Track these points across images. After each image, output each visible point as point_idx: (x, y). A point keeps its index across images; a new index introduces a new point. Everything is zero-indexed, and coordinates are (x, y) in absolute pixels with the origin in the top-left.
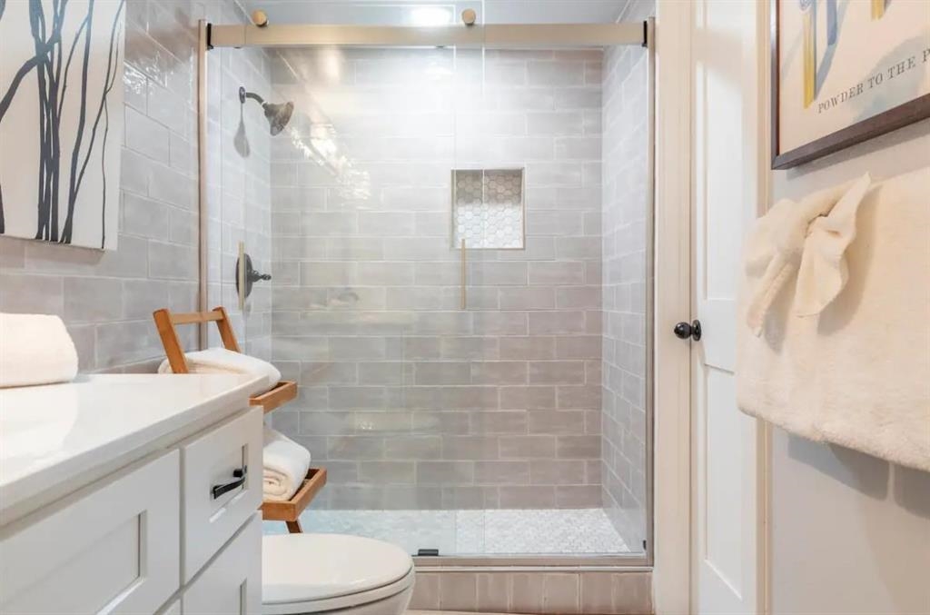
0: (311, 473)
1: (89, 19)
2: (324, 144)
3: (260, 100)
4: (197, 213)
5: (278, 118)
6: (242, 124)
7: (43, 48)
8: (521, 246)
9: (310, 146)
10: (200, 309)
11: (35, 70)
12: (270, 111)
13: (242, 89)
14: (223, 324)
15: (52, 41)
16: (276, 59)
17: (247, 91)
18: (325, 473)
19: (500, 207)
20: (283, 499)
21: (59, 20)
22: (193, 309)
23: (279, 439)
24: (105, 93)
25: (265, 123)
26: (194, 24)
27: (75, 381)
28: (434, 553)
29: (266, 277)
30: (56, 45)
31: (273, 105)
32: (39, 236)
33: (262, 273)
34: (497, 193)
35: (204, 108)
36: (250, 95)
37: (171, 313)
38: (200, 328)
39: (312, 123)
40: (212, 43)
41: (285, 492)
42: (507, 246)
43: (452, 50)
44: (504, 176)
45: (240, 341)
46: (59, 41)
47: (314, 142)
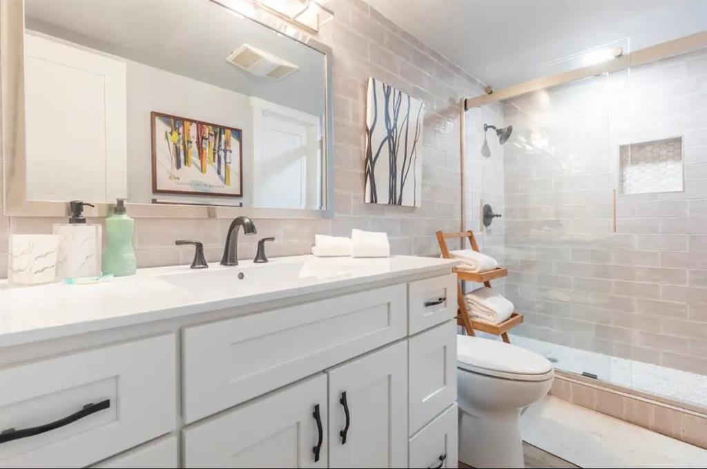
0: (513, 315)
1: (408, 115)
2: (539, 142)
3: (494, 128)
4: (460, 187)
5: (505, 135)
6: (486, 142)
7: (390, 132)
8: (682, 190)
9: (531, 145)
10: (462, 231)
11: (387, 141)
12: (499, 132)
13: (486, 124)
14: (471, 238)
15: (393, 129)
16: (507, 105)
17: (488, 125)
18: (522, 317)
19: (663, 165)
20: (494, 324)
21: (396, 120)
22: (459, 231)
23: (497, 295)
24: (415, 142)
25: (498, 138)
26: (458, 102)
27: (390, 257)
28: (595, 377)
29: (497, 216)
30: (395, 130)
31: (501, 129)
32: (389, 203)
33: (496, 214)
34: (660, 156)
35: (464, 139)
36: (490, 127)
37: (444, 232)
38: (462, 239)
39: (531, 132)
40: (467, 107)
41: (496, 321)
42: (669, 190)
43: (606, 75)
44: (666, 143)
45: (480, 247)
46: (396, 128)
47: (533, 142)
